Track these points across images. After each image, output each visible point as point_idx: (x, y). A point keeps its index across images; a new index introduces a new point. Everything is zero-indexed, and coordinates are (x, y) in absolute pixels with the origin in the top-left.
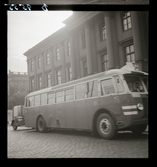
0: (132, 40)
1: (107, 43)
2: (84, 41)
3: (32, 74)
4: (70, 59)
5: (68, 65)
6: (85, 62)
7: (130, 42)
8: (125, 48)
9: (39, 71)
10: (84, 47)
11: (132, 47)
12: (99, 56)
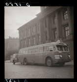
0: (68, 24)
1: (56, 25)
2: (46, 24)
3: (21, 39)
4: (39, 32)
5: (38, 35)
6: (46, 34)
7: (67, 25)
8: (65, 28)
9: (25, 37)
10: (46, 27)
11: (68, 27)
12: (53, 31)
